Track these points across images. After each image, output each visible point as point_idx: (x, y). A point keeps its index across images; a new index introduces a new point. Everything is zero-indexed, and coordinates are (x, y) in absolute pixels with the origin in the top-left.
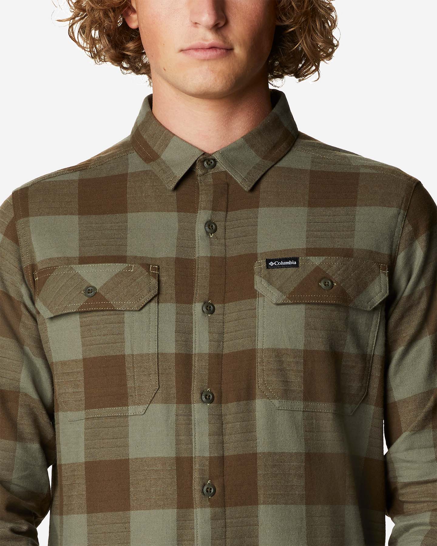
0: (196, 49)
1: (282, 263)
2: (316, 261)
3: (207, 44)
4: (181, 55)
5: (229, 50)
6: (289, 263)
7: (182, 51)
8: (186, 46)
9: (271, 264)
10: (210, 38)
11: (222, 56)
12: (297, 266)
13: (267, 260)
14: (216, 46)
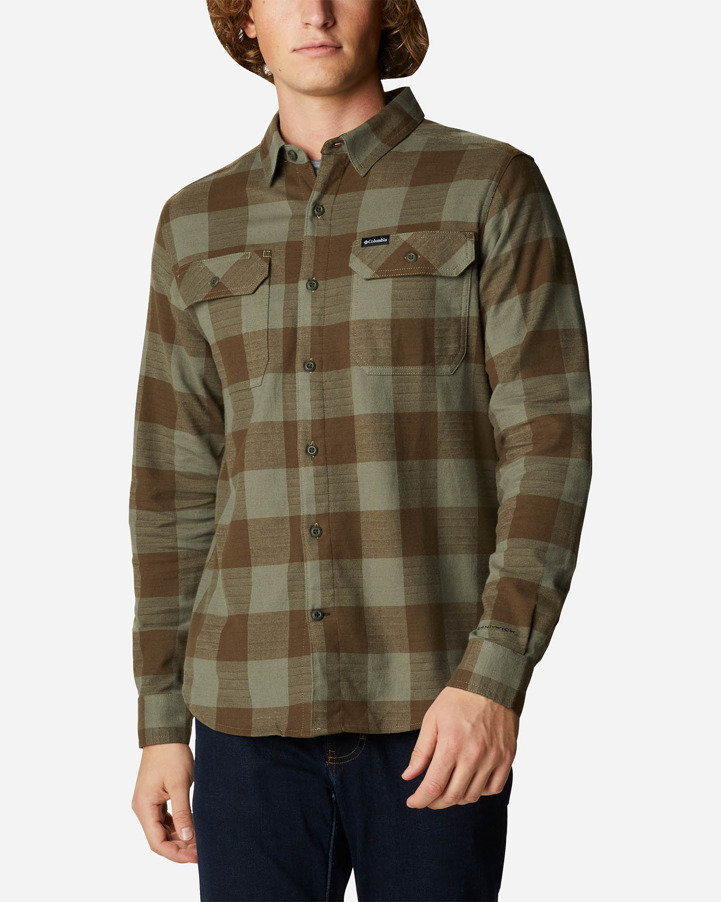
0: (308, 48)
1: (375, 241)
2: (405, 237)
3: (317, 43)
4: (295, 55)
5: (339, 48)
6: (381, 241)
7: (294, 50)
8: (298, 46)
9: (366, 242)
10: (320, 37)
11: (332, 53)
12: (387, 243)
13: (363, 238)
14: (326, 44)
